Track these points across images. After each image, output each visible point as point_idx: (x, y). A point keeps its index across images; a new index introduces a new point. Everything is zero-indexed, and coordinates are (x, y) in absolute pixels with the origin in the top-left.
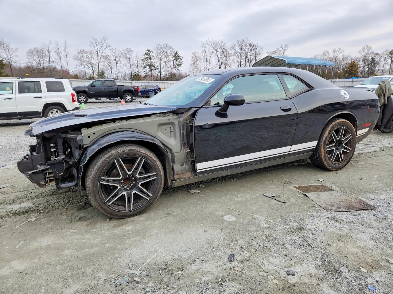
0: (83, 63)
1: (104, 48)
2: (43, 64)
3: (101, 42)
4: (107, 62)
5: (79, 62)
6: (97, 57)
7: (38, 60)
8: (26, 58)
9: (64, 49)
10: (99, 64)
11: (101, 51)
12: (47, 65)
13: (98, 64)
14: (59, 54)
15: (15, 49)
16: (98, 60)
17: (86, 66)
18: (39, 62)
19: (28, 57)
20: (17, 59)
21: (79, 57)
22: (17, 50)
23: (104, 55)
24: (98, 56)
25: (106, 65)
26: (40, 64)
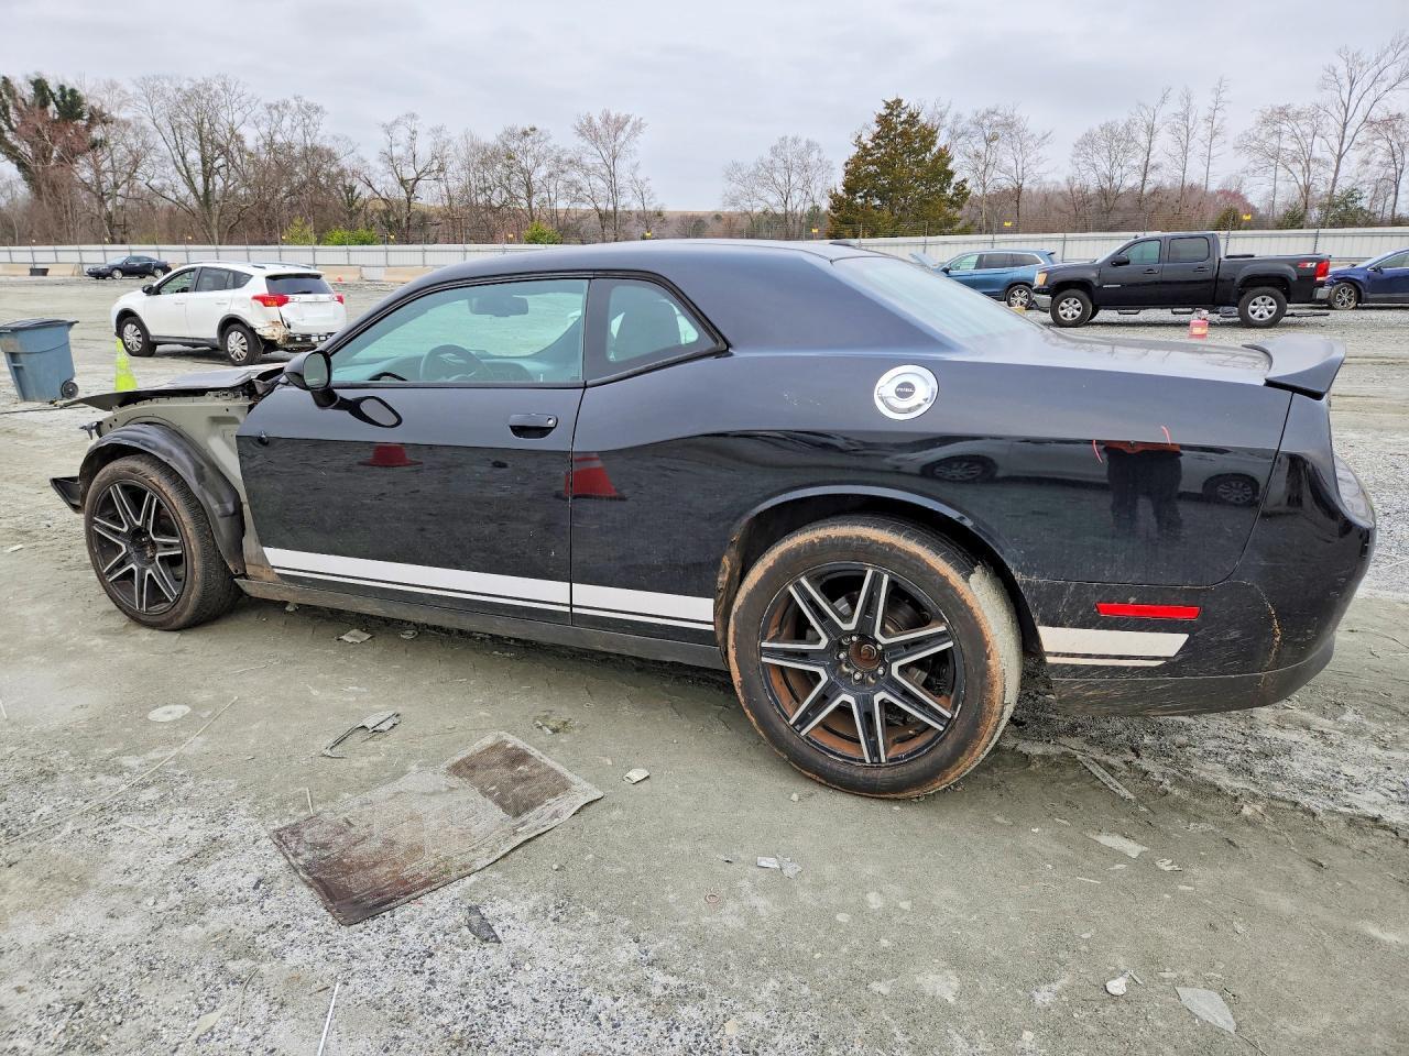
0: (1273, 161)
1: (1384, 86)
2: (1116, 182)
3: (1378, 61)
4: (1387, 146)
5: (1257, 156)
6: (1340, 128)
7: (1104, 167)
8: (1069, 163)
9: (1207, 113)
10: (1344, 159)
11: (1365, 103)
12: (1132, 181)
13: (1340, 157)
14: (1183, 137)
15: (1039, 136)
16: (1341, 145)
17: (1282, 172)
18: (1107, 173)
19: (1075, 159)
20: (1040, 169)
21: (1262, 136)
22: (1047, 139)
23: (1378, 114)
24: (1345, 124)
25: (1380, 158)
26: (1111, 179)
